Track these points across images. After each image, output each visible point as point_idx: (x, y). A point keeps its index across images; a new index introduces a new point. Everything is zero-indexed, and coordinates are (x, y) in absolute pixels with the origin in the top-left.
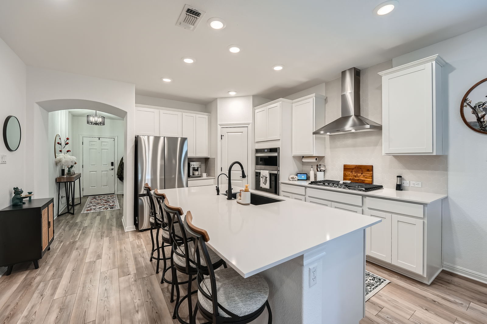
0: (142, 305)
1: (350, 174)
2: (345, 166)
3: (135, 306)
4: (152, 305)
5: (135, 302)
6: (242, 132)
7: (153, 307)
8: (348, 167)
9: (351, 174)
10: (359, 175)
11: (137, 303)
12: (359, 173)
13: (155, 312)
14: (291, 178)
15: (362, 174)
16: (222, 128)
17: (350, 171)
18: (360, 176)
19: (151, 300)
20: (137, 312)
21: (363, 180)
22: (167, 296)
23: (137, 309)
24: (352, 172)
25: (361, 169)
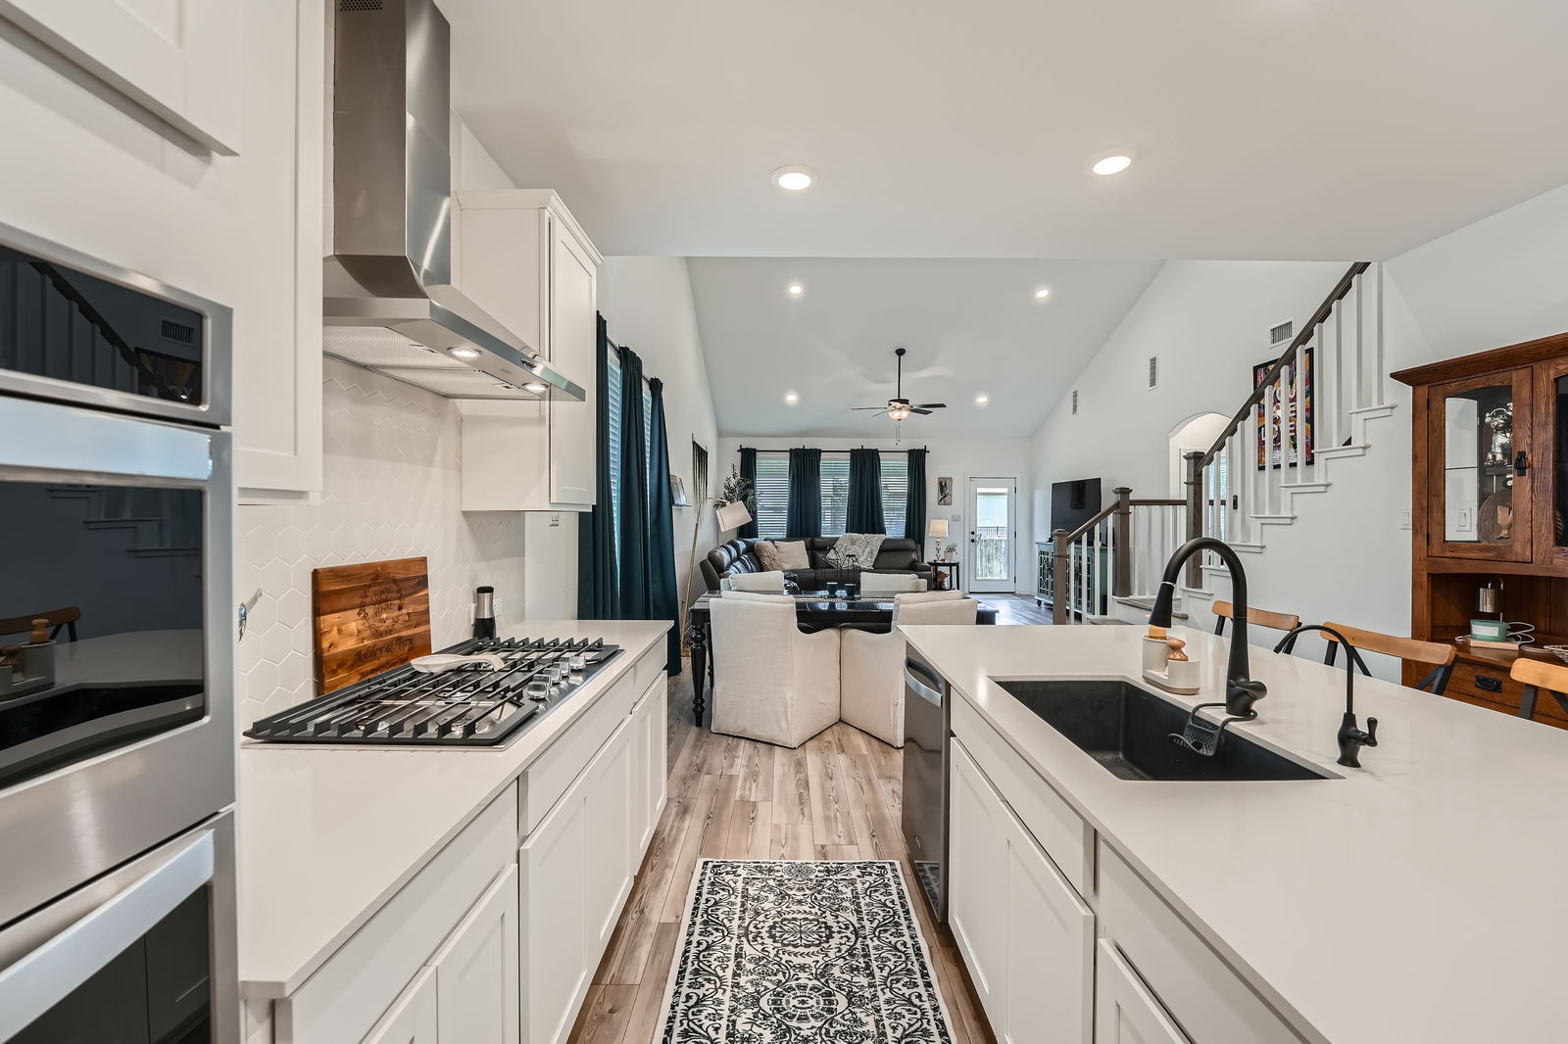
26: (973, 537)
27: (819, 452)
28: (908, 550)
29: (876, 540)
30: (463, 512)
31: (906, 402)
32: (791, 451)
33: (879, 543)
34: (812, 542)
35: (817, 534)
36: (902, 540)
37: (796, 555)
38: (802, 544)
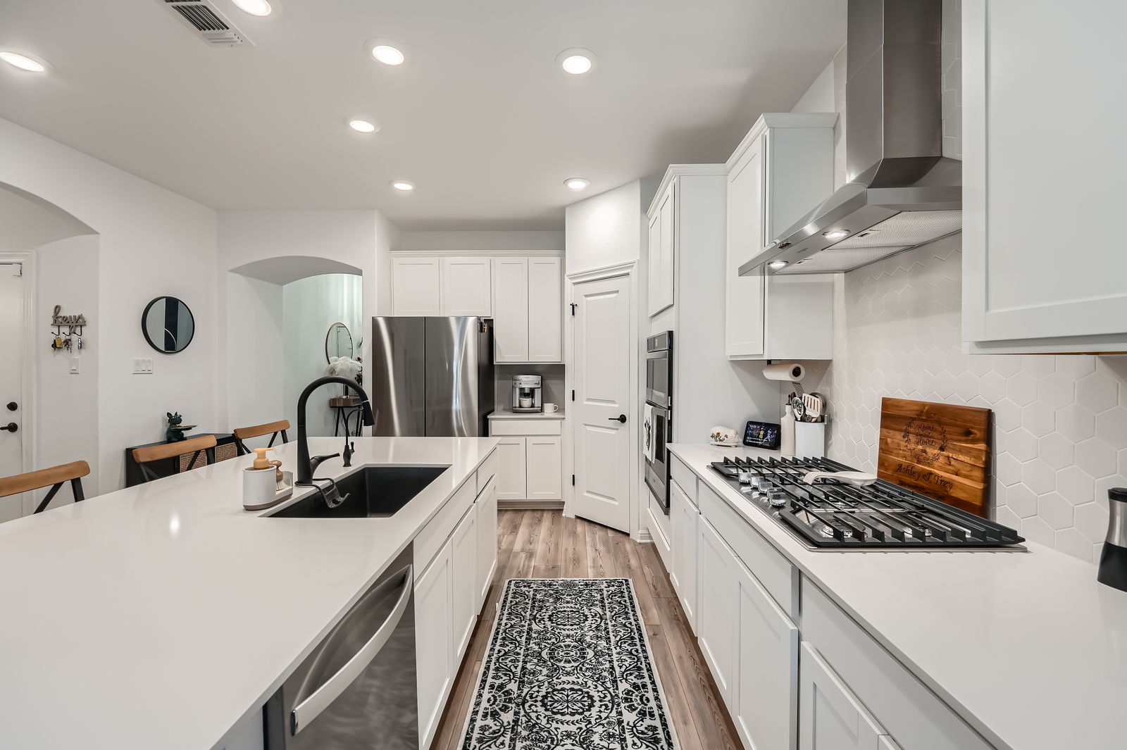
1: (899, 445)
2: (886, 404)
6: (617, 292)
8: (896, 412)
9: (903, 443)
10: (932, 451)
12: (931, 444)
14: (712, 437)
15: (942, 449)
16: (575, 284)
17: (900, 431)
18: (936, 458)
21: (946, 484)
24: (907, 434)
25: (940, 423)
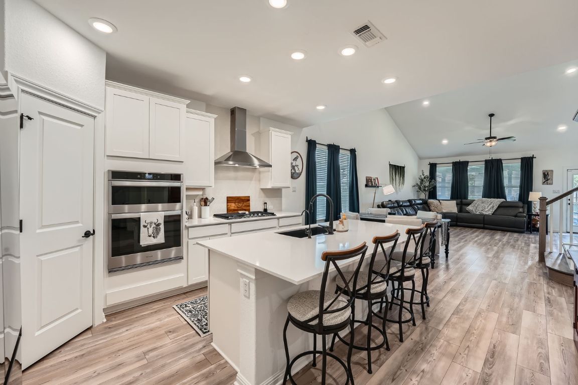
0: (414, 372)
3: (421, 378)
4: (405, 364)
5: (417, 382)
7: (407, 361)
11: (417, 379)
13: (409, 357)
19: (402, 368)
20: (423, 371)
22: (385, 357)
23: (421, 374)
26: (569, 202)
27: (468, 162)
28: (518, 207)
29: (497, 202)
30: (261, 189)
31: (495, 138)
32: (453, 163)
33: (499, 203)
34: (461, 202)
35: (466, 197)
36: (516, 202)
37: (452, 207)
38: (455, 202)
